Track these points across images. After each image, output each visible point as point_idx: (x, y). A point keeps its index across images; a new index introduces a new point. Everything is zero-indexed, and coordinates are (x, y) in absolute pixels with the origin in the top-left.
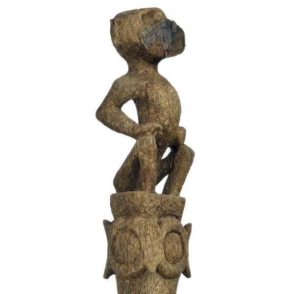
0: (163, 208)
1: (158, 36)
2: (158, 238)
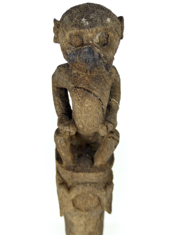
1: (81, 57)
2: (67, 198)
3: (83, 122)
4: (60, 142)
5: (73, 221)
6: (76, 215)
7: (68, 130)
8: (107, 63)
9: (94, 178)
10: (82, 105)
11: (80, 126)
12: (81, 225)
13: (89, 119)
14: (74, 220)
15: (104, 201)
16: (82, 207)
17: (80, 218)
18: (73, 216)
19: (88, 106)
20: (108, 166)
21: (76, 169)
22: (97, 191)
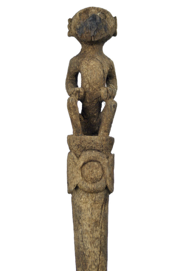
0: (83, 146)
1: (88, 27)
2: (76, 166)
3: (89, 79)
4: (72, 101)
7: (78, 90)
9: (98, 142)
10: (88, 65)
12: (88, 209)
15: (107, 172)
17: (87, 199)
19: (92, 64)
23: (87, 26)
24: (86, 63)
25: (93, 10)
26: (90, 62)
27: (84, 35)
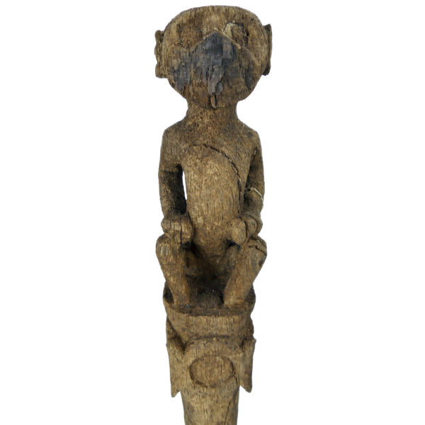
0: (192, 331)
1: (199, 67)
2: (180, 364)
3: (204, 208)
4: (165, 253)
5: (192, 404)
6: (196, 394)
7: (178, 228)
8: (247, 68)
9: (224, 326)
11: (198, 219)
12: (205, 411)
13: (214, 201)
14: (195, 402)
15: (241, 369)
16: (206, 381)
17: (203, 400)
18: (193, 396)
19: (211, 172)
20: (247, 306)
21: (194, 310)
22: (229, 351)
23: (198, 65)
24: (196, 165)
25: (215, 18)
26: (205, 164)
27: (191, 88)
